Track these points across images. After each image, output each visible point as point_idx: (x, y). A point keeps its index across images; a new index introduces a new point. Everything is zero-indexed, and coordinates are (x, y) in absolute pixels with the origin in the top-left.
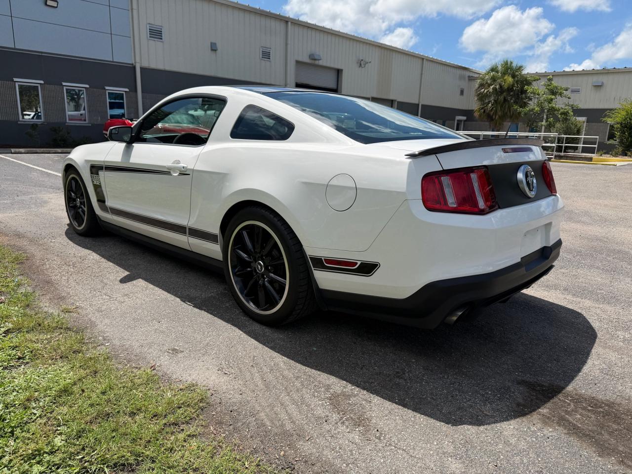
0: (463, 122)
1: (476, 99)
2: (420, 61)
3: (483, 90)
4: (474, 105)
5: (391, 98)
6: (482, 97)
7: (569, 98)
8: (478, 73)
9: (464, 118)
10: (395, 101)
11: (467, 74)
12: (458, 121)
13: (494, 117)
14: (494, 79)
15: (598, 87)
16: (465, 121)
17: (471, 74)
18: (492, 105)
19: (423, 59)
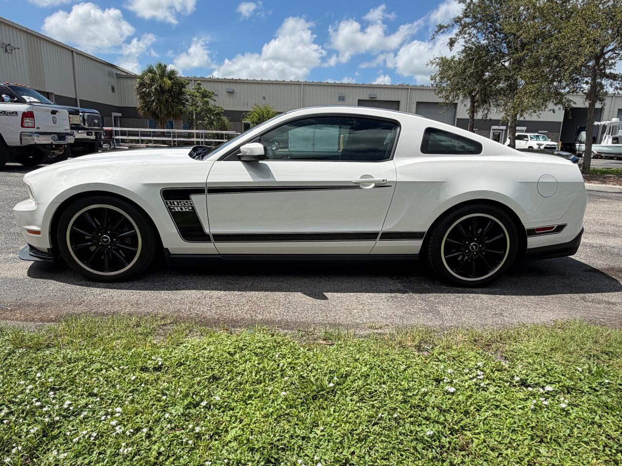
0: (119, 119)
1: (138, 97)
2: (70, 53)
3: (145, 89)
4: (135, 101)
5: (47, 90)
6: (144, 96)
7: (215, 101)
8: (126, 72)
9: (120, 115)
10: (53, 93)
11: (115, 71)
12: (114, 117)
13: (159, 115)
14: (153, 80)
15: (231, 93)
16: (120, 117)
17: (119, 72)
18: (156, 104)
19: (72, 51)
